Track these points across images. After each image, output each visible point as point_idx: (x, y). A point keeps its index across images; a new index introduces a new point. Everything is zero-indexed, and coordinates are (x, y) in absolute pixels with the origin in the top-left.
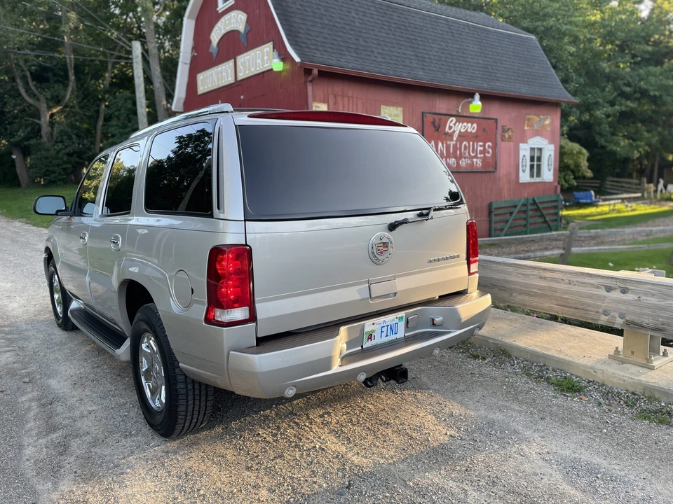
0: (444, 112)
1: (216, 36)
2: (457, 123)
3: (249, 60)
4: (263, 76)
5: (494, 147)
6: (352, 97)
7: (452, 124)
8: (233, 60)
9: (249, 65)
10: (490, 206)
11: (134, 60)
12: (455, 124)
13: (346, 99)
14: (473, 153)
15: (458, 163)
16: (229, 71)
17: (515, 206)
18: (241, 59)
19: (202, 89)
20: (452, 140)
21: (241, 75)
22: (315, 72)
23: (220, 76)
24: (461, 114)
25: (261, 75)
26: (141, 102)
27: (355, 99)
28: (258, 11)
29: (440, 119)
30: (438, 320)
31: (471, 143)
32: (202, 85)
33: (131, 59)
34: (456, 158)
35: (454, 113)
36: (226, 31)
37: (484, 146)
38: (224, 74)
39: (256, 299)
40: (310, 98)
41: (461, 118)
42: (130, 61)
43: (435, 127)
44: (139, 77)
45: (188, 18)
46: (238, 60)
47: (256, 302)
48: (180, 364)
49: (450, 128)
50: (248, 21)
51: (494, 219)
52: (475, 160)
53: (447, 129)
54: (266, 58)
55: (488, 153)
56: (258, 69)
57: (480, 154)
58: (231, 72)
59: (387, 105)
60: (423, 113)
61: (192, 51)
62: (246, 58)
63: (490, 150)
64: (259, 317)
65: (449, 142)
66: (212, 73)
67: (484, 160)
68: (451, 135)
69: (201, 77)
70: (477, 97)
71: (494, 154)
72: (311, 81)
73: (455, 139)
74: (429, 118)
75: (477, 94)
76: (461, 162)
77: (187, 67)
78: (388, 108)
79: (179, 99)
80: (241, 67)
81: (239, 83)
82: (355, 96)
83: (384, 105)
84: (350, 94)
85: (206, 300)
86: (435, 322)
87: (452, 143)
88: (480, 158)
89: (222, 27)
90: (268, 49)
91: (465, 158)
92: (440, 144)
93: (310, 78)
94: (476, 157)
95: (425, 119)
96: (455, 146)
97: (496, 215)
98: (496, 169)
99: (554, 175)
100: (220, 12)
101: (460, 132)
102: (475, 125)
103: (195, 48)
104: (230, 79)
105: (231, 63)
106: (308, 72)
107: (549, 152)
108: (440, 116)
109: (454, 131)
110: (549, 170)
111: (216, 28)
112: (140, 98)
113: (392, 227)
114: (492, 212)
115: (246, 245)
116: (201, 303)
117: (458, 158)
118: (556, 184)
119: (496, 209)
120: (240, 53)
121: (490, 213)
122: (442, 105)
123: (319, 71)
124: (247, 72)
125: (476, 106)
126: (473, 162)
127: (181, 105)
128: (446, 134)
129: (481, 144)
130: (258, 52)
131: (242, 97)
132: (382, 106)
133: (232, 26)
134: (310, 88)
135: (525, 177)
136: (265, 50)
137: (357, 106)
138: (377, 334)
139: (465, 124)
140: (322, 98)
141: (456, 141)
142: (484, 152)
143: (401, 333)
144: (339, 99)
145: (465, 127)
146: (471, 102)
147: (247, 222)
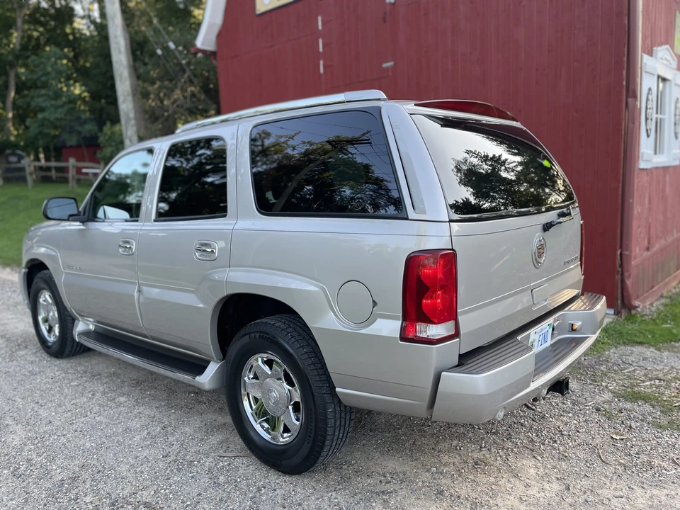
30: (577, 325)
39: (459, 311)
47: (459, 314)
48: (337, 389)
64: (462, 331)
85: (401, 315)
86: (574, 328)
113: (547, 227)
115: (452, 249)
116: (394, 318)
138: (535, 344)
143: (549, 342)
147: (451, 223)
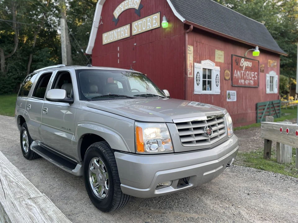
0: (239, 55)
1: (117, 13)
2: (245, 62)
3: (141, 24)
4: (152, 32)
5: (258, 75)
6: (204, 44)
7: (243, 62)
8: (129, 25)
9: (141, 26)
10: (256, 105)
12: (244, 62)
13: (201, 44)
14: (250, 77)
15: (245, 82)
16: (126, 31)
17: (265, 106)
18: (135, 24)
19: (105, 41)
20: (242, 70)
21: (134, 32)
22: (192, 27)
23: (119, 34)
24: (246, 57)
25: (150, 31)
26: (64, 50)
27: (205, 45)
29: (238, 59)
31: (250, 72)
32: (106, 39)
34: (244, 79)
35: (243, 56)
36: (125, 9)
37: (254, 74)
38: (122, 32)
40: (187, 42)
41: (247, 59)
43: (236, 62)
45: (100, 4)
46: (133, 25)
49: (242, 64)
51: (259, 111)
52: (251, 81)
53: (241, 65)
54: (154, 21)
55: (256, 77)
56: (148, 28)
57: (253, 78)
59: (218, 49)
60: (232, 55)
61: (100, 22)
62: (140, 22)
63: (256, 76)
65: (241, 71)
66: (114, 33)
67: (254, 81)
68: (242, 67)
69: (105, 35)
70: (257, 48)
71: (258, 78)
72: (188, 33)
73: (244, 69)
74: (234, 58)
75: (257, 46)
76: (246, 82)
77: (96, 30)
78: (218, 51)
79: (90, 47)
80: (135, 28)
81: (133, 37)
82: (205, 43)
83: (217, 49)
84: (203, 42)
87: (243, 72)
88: (253, 80)
89: (122, 7)
90: (156, 17)
91: (247, 80)
92: (238, 72)
93: (188, 31)
94: (251, 79)
95: (233, 58)
96: (244, 73)
97: (259, 110)
98: (258, 86)
99: (278, 90)
101: (246, 66)
102: (251, 63)
103: (102, 20)
104: (126, 35)
105: (128, 26)
106: (188, 26)
107: (276, 78)
108: (238, 57)
109: (243, 66)
110: (276, 87)
111: (118, 8)
112: (63, 48)
114: (258, 108)
117: (245, 80)
118: (278, 95)
119: (260, 106)
120: (135, 20)
121: (256, 108)
122: (239, 51)
123: (194, 27)
124: (140, 30)
125: (257, 52)
126: (250, 82)
127: (91, 50)
128: (240, 67)
129: (253, 73)
130: (148, 19)
131: (135, 44)
132: (216, 50)
133: (130, 6)
134: (187, 36)
135: (268, 91)
136: (154, 17)
137: (206, 48)
139: (247, 62)
140: (191, 43)
141: (244, 71)
142: (254, 77)
144: (198, 44)
145: (247, 64)
146: (253, 51)
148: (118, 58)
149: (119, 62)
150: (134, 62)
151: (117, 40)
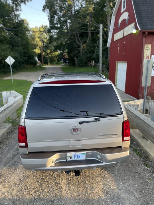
1: (120, 21)
3: (127, 29)
11: (100, 31)
19: (115, 39)
21: (125, 34)
22: (147, 33)
23: (120, 35)
25: (130, 35)
28: (132, 11)
33: (99, 30)
36: (123, 20)
40: (144, 43)
42: (99, 31)
44: (101, 36)
45: (113, 16)
46: (125, 29)
50: (129, 16)
54: (132, 28)
56: (129, 32)
58: (122, 33)
66: (118, 34)
69: (115, 35)
72: (145, 37)
77: (112, 32)
79: (109, 42)
80: (125, 32)
81: (124, 37)
89: (122, 18)
90: (133, 25)
93: (144, 36)
100: (122, 13)
103: (115, 26)
104: (122, 36)
105: (123, 30)
106: (144, 33)
111: (120, 18)
120: (126, 27)
123: (148, 33)
124: (127, 34)
127: (110, 45)
130: (130, 26)
131: (124, 42)
133: (124, 17)
134: (144, 39)
140: (149, 42)
148: (118, 50)
149: (118, 53)
150: (123, 53)
151: (118, 39)
